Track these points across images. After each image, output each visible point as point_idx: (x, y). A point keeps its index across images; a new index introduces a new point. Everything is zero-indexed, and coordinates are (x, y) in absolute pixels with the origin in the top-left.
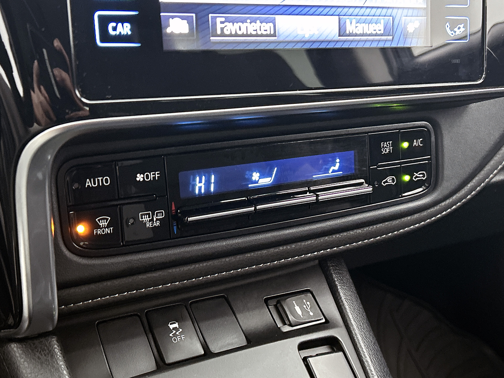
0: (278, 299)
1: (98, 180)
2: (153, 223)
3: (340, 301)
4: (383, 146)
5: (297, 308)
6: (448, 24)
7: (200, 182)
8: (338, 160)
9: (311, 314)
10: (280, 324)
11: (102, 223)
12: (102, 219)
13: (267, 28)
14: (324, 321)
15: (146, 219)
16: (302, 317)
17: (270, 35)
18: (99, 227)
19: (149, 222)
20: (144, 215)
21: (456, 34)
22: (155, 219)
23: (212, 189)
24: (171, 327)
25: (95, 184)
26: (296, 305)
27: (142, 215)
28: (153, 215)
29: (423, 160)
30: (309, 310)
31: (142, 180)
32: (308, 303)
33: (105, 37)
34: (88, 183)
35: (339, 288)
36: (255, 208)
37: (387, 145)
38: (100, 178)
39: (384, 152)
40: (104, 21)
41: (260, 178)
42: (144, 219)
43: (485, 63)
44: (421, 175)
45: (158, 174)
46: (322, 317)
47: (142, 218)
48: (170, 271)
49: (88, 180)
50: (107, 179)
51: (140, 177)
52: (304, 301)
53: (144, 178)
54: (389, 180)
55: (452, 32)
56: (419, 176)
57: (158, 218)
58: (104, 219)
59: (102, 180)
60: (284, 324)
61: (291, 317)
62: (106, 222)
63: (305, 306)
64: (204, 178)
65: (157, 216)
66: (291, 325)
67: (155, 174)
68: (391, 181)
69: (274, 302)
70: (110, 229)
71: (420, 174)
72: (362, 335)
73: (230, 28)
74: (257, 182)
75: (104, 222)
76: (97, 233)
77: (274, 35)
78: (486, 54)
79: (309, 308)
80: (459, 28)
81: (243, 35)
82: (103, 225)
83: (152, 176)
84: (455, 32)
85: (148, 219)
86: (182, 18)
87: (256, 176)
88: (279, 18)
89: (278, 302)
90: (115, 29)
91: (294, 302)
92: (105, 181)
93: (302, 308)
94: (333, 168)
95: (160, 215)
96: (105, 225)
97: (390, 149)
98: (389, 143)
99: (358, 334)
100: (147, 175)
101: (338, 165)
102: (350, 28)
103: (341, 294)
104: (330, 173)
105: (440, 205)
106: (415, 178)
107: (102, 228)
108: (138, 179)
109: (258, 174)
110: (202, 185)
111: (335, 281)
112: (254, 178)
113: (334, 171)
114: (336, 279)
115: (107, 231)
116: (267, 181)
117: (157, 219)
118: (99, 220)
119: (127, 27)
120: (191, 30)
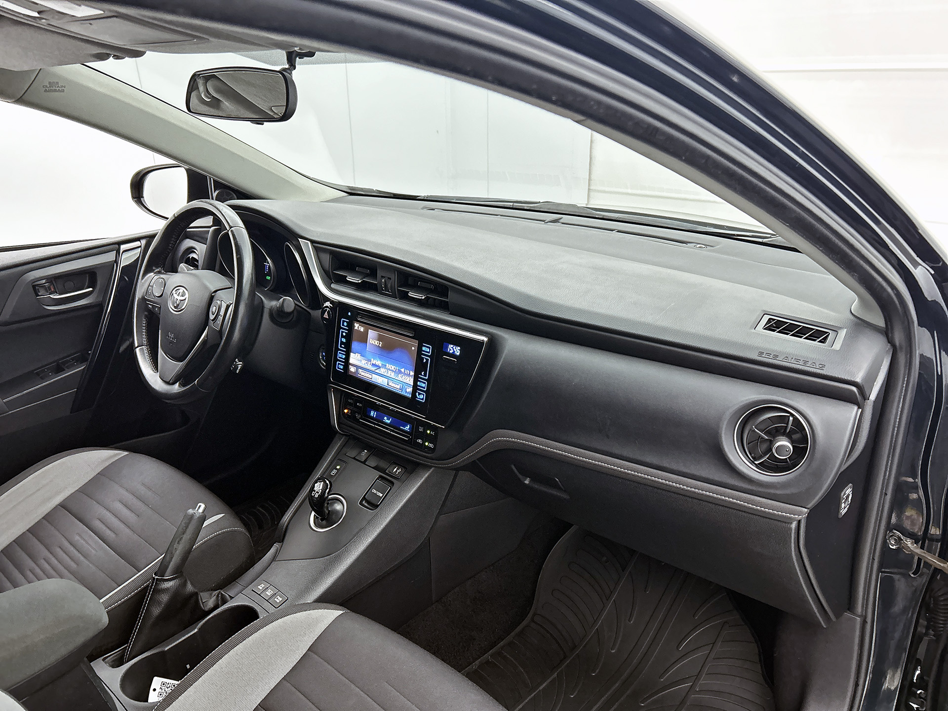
4: (419, 428)
5: (395, 469)
9: (397, 473)
13: (370, 376)
14: (398, 478)
24: (364, 452)
33: (339, 367)
40: (339, 364)
73: (362, 374)
77: (372, 379)
87: (385, 418)
88: (373, 374)
93: (396, 470)
102: (390, 384)
104: (405, 429)
116: (389, 422)
119: (343, 367)
120: (355, 372)
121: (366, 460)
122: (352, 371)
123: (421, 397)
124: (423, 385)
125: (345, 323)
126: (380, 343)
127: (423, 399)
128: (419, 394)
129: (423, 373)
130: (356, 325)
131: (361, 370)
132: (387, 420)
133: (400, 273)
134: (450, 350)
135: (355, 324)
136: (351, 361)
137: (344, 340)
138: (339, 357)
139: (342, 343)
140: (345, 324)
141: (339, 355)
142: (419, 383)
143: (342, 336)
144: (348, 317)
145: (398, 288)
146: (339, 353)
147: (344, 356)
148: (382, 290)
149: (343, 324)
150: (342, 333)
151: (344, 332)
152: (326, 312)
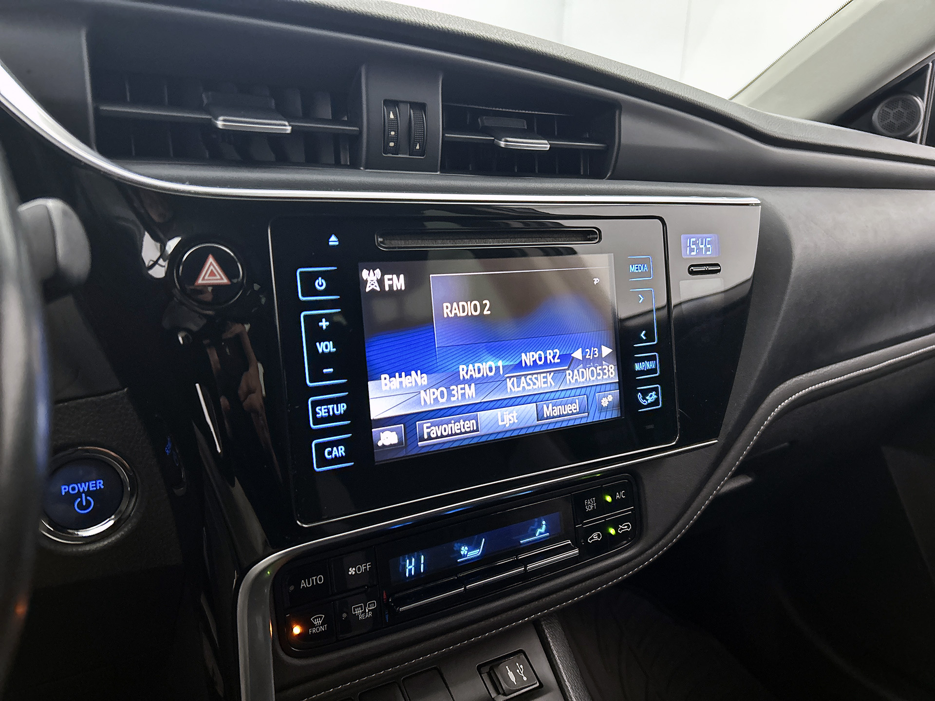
0: (491, 665)
1: (313, 580)
2: (365, 615)
3: (553, 659)
4: (587, 504)
5: (511, 674)
6: (639, 393)
7: (410, 564)
8: (544, 522)
9: (525, 679)
10: (494, 695)
11: (317, 621)
12: (316, 618)
13: (470, 425)
14: (538, 684)
15: (358, 611)
16: (516, 684)
17: (474, 431)
18: (314, 626)
19: (362, 614)
20: (357, 607)
21: (649, 402)
22: (367, 611)
23: (422, 570)
25: (309, 584)
26: (509, 671)
27: (354, 608)
28: (365, 606)
29: (627, 511)
30: (523, 675)
31: (354, 573)
32: (521, 666)
34: (303, 584)
35: (551, 644)
36: (465, 587)
37: (591, 502)
38: (314, 578)
39: (588, 509)
40: (321, 448)
41: (468, 551)
42: (357, 612)
43: (678, 423)
44: (626, 527)
45: (369, 565)
46: (536, 681)
47: (355, 611)
48: (383, 658)
49: (303, 581)
50: (320, 578)
51: (352, 571)
52: (517, 664)
53: (355, 571)
54: (595, 536)
55: (645, 401)
56: (625, 527)
57: (370, 608)
58: (318, 617)
59: (316, 579)
60: (498, 693)
61: (504, 686)
62: (321, 621)
63: (518, 671)
64: (413, 560)
65: (369, 608)
66: (505, 694)
67: (366, 566)
68: (597, 537)
69: (486, 669)
70: (325, 627)
71: (624, 526)
72: (577, 697)
73: (435, 431)
74: (465, 556)
75: (319, 621)
76: (311, 632)
77: (477, 430)
78: (678, 416)
79: (522, 673)
80: (651, 396)
81: (448, 436)
82: (317, 623)
83: (363, 568)
84: (647, 400)
85: (361, 611)
86: (392, 431)
87: (464, 550)
88: (481, 414)
89: (492, 669)
90: (330, 453)
91: (507, 667)
92: (318, 579)
93: (515, 674)
94: (539, 530)
95: (372, 606)
96: (319, 623)
97: (594, 506)
98: (593, 500)
99: (573, 697)
100: (359, 568)
101: (544, 527)
102: (547, 412)
103: (555, 652)
104: (537, 536)
105: (647, 552)
106: (620, 531)
107: (317, 626)
108: (350, 573)
109: (466, 548)
110: (412, 567)
111: (547, 638)
112: (462, 553)
113: (541, 534)
114: (548, 636)
115: (322, 628)
116: (476, 553)
117: (369, 611)
118: (314, 619)
119: (342, 449)
120: (400, 439)
122: (387, 443)
123: (651, 398)
124: (651, 365)
125: (320, 280)
126: (483, 307)
127: (656, 403)
128: (645, 393)
129: (643, 335)
130: (371, 278)
131: (426, 423)
132: (468, 553)
134: (692, 250)
135: (365, 274)
136: (378, 409)
137: (326, 347)
138: (317, 421)
140: (320, 284)
141: (315, 413)
142: (638, 367)
143: (316, 335)
144: (326, 255)
145: (443, 135)
146: (315, 404)
147: (342, 408)
148: (387, 150)
149: (310, 290)
150: (313, 322)
151: (319, 318)
152: (211, 260)
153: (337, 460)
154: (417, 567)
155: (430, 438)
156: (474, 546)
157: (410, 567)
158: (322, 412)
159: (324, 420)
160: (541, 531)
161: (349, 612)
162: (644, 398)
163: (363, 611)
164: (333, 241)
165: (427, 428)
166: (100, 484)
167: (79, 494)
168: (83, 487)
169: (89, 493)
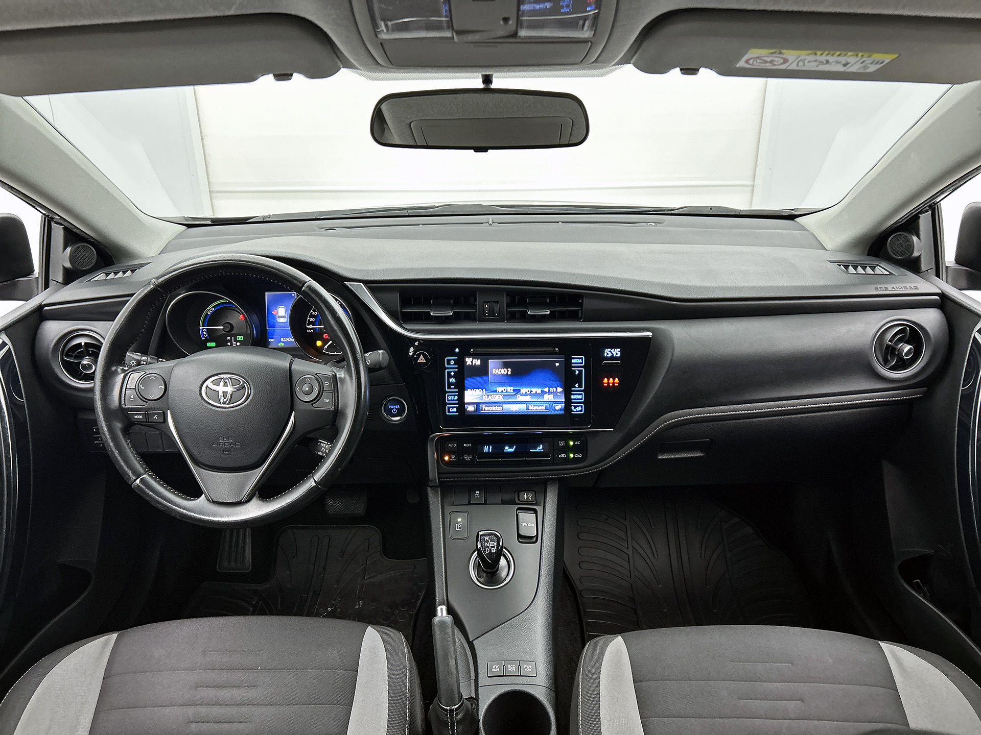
4: (561, 443)
5: (525, 496)
6: (573, 407)
8: (541, 446)
10: (516, 500)
12: (452, 456)
13: (500, 408)
14: (535, 502)
15: (466, 458)
16: (526, 499)
21: (577, 410)
23: (490, 451)
24: (476, 492)
25: (451, 445)
27: (465, 456)
33: (449, 412)
38: (453, 444)
40: (449, 408)
43: (592, 420)
50: (455, 444)
51: (465, 445)
52: (530, 494)
53: (466, 445)
56: (579, 455)
57: (470, 458)
61: (521, 498)
64: (488, 447)
66: (519, 501)
67: (470, 444)
68: (563, 456)
70: (455, 460)
73: (487, 409)
76: (451, 460)
77: (502, 410)
78: (592, 417)
79: (530, 497)
80: (579, 408)
81: (492, 411)
86: (472, 406)
87: (507, 448)
88: (503, 405)
89: (519, 492)
90: (452, 410)
91: (526, 493)
93: (527, 496)
94: (539, 448)
96: (454, 458)
99: (547, 510)
100: (468, 445)
102: (530, 408)
104: (538, 450)
105: (588, 468)
110: (487, 449)
116: (512, 450)
119: (455, 409)
120: (475, 410)
121: (485, 501)
122: (470, 410)
124: (580, 397)
125: (452, 361)
126: (508, 371)
127: (581, 411)
128: (575, 407)
129: (577, 385)
130: (469, 361)
131: (484, 406)
132: (508, 449)
133: (509, 293)
134: (607, 354)
135: (467, 359)
136: (467, 399)
137: (452, 380)
138: (448, 400)
139: (450, 384)
140: (452, 362)
141: (448, 398)
142: (573, 397)
143: (450, 376)
144: (454, 354)
145: (506, 309)
146: (448, 396)
147: (456, 397)
148: (485, 316)
149: (449, 363)
150: (449, 373)
151: (451, 372)
152: (422, 356)
153: (453, 412)
154: (489, 449)
155: (485, 410)
156: (511, 447)
157: (486, 449)
158: (450, 399)
159: (450, 401)
160: (540, 448)
161: (463, 457)
162: (575, 408)
163: (468, 458)
164: (457, 350)
165: (483, 406)
166: (399, 407)
167: (393, 408)
168: (394, 407)
169: (395, 408)
